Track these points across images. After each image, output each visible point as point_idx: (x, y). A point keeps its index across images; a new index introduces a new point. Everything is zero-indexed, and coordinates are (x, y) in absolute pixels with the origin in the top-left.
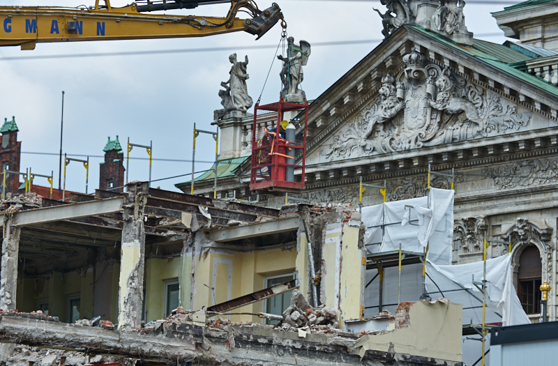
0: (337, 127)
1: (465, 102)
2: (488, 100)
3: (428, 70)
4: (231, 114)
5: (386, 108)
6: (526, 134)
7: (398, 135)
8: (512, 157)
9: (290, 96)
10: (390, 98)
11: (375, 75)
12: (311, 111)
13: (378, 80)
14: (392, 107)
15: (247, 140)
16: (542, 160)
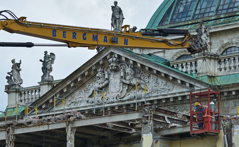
0: (73, 92)
1: (140, 80)
2: (152, 79)
3: (121, 66)
4: (14, 87)
5: (100, 83)
6: (174, 95)
7: (106, 95)
8: (165, 105)
9: (47, 78)
10: (102, 78)
11: (94, 68)
12: (61, 84)
13: (96, 70)
14: (103, 83)
15: (22, 99)
16: (180, 106)
